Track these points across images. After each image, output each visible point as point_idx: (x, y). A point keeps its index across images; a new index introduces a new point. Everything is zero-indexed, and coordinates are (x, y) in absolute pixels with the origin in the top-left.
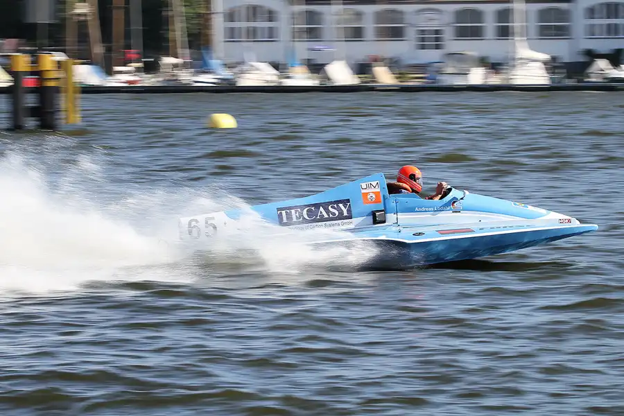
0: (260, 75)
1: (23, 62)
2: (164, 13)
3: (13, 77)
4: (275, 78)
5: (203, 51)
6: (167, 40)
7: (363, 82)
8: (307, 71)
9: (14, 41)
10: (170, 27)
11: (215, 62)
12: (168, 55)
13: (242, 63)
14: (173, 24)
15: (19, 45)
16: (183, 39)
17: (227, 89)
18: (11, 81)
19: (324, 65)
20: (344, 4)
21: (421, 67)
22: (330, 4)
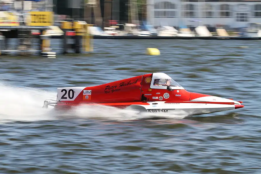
0: (168, 32)
1: (67, 25)
2: (126, 5)
3: (64, 31)
4: (176, 33)
5: (142, 21)
6: (127, 16)
7: (213, 36)
8: (190, 30)
9: (64, 16)
10: (129, 11)
11: (148, 26)
12: (128, 23)
13: (160, 27)
14: (130, 9)
15: (66, 18)
16: (136, 16)
17: (154, 38)
18: (63, 33)
19: (194, 28)
20: (206, 1)
21: (237, 29)
22: (197, 1)
